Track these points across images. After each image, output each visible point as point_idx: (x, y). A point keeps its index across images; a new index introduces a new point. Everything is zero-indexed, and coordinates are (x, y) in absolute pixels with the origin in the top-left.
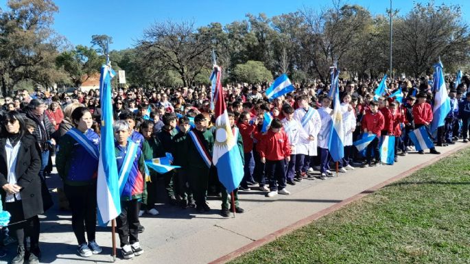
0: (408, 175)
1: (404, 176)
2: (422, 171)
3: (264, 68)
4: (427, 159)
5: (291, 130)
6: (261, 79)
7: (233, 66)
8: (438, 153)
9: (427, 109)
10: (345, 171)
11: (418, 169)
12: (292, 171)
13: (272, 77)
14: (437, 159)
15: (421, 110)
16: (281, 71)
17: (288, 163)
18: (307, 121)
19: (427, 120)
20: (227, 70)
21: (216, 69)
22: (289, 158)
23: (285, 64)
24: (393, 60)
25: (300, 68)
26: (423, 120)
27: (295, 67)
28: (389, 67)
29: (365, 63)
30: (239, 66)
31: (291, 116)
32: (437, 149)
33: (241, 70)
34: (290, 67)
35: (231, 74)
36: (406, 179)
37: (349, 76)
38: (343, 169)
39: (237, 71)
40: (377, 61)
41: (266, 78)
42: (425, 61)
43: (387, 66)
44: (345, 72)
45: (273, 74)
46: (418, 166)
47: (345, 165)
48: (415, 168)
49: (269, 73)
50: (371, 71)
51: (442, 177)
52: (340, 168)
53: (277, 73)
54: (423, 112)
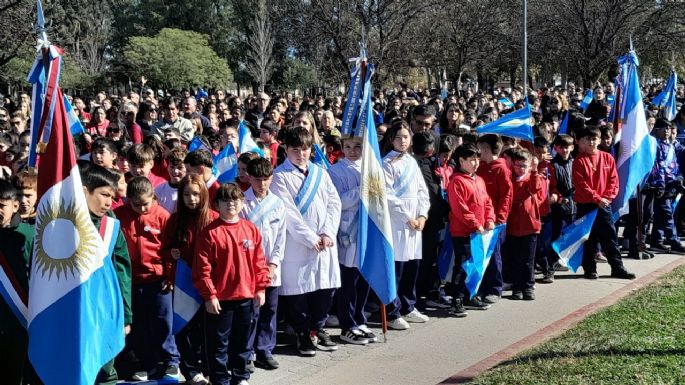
0: (556, 333)
1: (547, 337)
2: (589, 324)
3: (208, 50)
4: (603, 291)
5: (266, 222)
6: (199, 78)
7: (120, 40)
8: (631, 277)
9: (605, 167)
10: (407, 325)
11: (581, 318)
12: (268, 331)
13: (231, 77)
14: (625, 293)
15: (590, 167)
16: (253, 61)
17: (257, 311)
18: (311, 199)
19: (606, 194)
20: (101, 51)
21: (46, 53)
22: (262, 295)
23: (263, 40)
24: (529, 42)
25: (306, 54)
26: (596, 195)
27: (291, 52)
28: (522, 59)
29: (462, 49)
30: (136, 40)
31: (266, 184)
32: (629, 265)
33: (143, 52)
34: (278, 52)
35: (114, 63)
36: (552, 344)
37: (424, 81)
38: (401, 320)
39: (133, 56)
40: (490, 44)
41: (213, 78)
42: (606, 45)
43: (517, 55)
44: (415, 71)
45: (233, 66)
46: (581, 311)
47: (405, 311)
48: (575, 315)
49: (223, 64)
50: (479, 67)
51: (634, 338)
52: (392, 318)
53: (243, 66)
54: (597, 174)
